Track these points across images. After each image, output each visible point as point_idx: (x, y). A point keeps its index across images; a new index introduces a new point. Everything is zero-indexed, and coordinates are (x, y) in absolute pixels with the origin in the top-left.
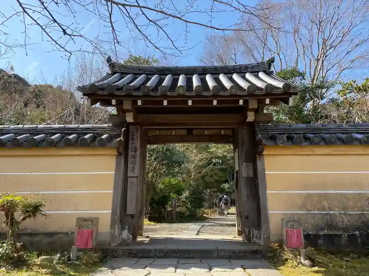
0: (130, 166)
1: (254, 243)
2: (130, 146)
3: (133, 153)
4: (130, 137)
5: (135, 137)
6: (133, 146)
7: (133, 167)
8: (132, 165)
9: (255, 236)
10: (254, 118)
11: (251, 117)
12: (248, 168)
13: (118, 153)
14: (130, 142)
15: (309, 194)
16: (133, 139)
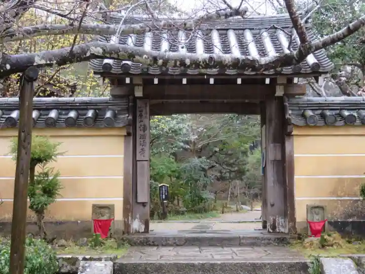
0: (139, 148)
1: (279, 232)
2: (138, 125)
3: (142, 133)
4: (138, 114)
5: (143, 113)
6: (142, 123)
7: (142, 149)
8: (141, 147)
9: (281, 224)
10: (283, 93)
11: (279, 92)
12: (275, 150)
13: (127, 133)
14: (138, 119)
15: (339, 179)
16: (141, 116)
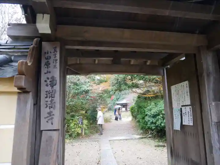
0: (44, 111)
2: (43, 77)
3: (49, 88)
4: (43, 61)
5: (51, 61)
6: (49, 76)
7: (50, 113)
8: (48, 110)
13: (19, 89)
14: (44, 70)
16: (47, 64)
